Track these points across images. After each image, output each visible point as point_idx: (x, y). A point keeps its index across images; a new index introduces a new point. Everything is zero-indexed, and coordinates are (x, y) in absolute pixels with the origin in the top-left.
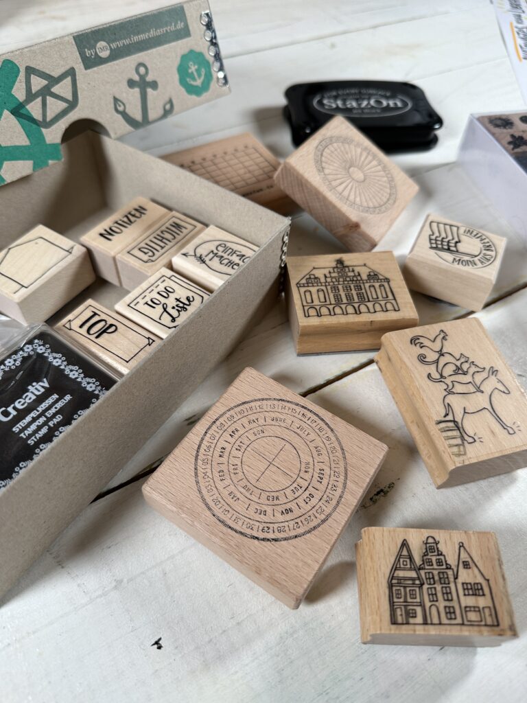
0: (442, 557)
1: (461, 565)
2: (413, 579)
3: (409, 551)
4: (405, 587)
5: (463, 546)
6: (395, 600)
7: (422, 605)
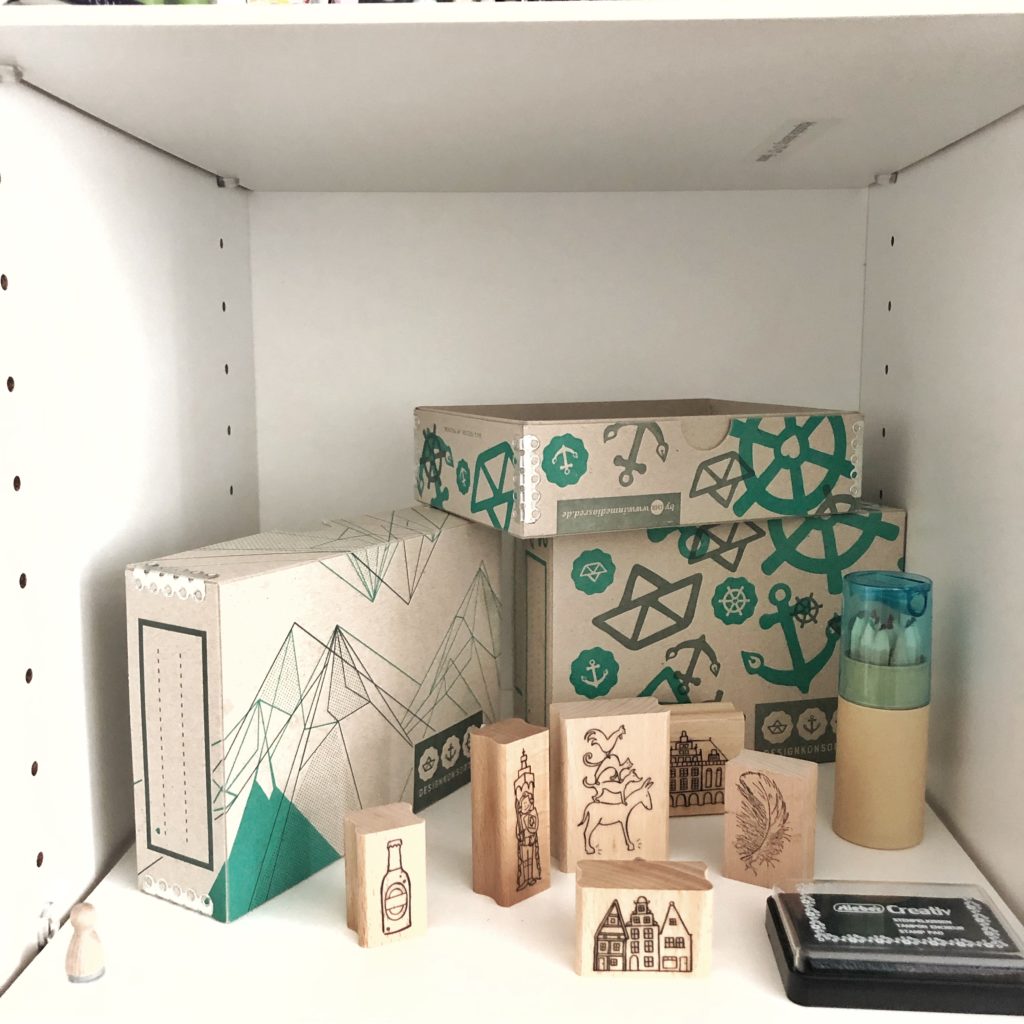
0: (650, 916)
1: (668, 922)
2: (618, 935)
3: (618, 909)
4: (610, 942)
5: (674, 906)
6: (600, 951)
7: (624, 956)
